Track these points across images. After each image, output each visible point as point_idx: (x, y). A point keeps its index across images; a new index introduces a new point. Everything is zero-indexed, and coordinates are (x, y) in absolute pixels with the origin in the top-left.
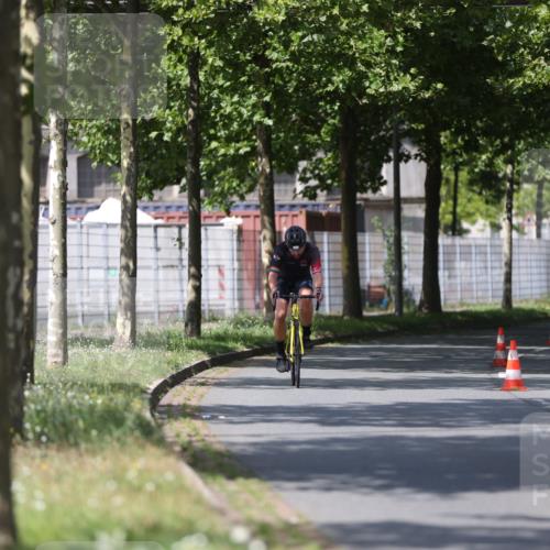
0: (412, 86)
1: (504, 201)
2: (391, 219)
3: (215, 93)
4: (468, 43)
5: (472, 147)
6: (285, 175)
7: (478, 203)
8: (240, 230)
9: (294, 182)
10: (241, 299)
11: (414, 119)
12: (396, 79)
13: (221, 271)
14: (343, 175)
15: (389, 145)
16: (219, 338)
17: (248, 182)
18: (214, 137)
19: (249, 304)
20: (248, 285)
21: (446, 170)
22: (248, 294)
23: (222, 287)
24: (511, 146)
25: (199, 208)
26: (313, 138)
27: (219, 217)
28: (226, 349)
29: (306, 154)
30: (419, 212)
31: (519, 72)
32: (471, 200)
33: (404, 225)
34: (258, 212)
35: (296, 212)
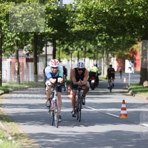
0: (50, 31)
1: (70, 55)
2: (45, 59)
3: (6, 32)
4: (62, 21)
5: (63, 44)
6: (21, 49)
7: (64, 55)
8: (11, 62)
9: (23, 50)
10: (11, 78)
11: (50, 37)
12: (46, 29)
13: (6, 71)
14: (34, 50)
15: (45, 43)
16: (6, 87)
17: (13, 51)
18: (6, 41)
19: (13, 79)
20: (12, 74)
21: (57, 48)
22: (13, 76)
23: (7, 75)
24: (72, 43)
25: (2, 57)
26: (28, 41)
27: (6, 59)
28: (8, 90)
29: (26, 45)
31: (73, 27)
33: (48, 60)
34: (15, 58)
35: (23, 58)
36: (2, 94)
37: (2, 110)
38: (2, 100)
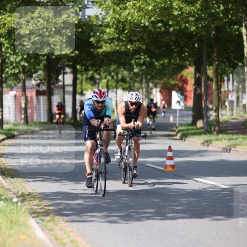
1: (97, 85)
2: (62, 92)
3: (8, 55)
4: (85, 39)
5: (87, 70)
6: (29, 78)
7: (89, 86)
8: (15, 96)
9: (31, 80)
10: (16, 117)
11: (69, 61)
13: (9, 108)
14: (47, 79)
15: (61, 69)
16: (9, 130)
17: (18, 81)
18: (8, 67)
19: (18, 119)
20: (18, 113)
21: (79, 76)
22: (18, 115)
23: (10, 113)
24: (99, 69)
25: (2, 89)
26: (38, 67)
27: (9, 91)
28: (11, 134)
29: (35, 72)
30: (71, 89)
31: (101, 47)
32: (86, 85)
33: (66, 93)
34: (21, 90)
35: (32, 90)
36: (3, 140)
37: (4, 162)
38: (3, 147)
